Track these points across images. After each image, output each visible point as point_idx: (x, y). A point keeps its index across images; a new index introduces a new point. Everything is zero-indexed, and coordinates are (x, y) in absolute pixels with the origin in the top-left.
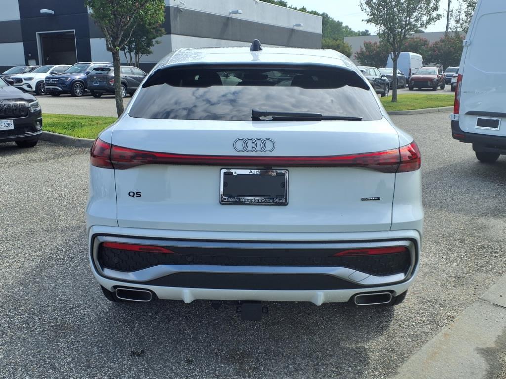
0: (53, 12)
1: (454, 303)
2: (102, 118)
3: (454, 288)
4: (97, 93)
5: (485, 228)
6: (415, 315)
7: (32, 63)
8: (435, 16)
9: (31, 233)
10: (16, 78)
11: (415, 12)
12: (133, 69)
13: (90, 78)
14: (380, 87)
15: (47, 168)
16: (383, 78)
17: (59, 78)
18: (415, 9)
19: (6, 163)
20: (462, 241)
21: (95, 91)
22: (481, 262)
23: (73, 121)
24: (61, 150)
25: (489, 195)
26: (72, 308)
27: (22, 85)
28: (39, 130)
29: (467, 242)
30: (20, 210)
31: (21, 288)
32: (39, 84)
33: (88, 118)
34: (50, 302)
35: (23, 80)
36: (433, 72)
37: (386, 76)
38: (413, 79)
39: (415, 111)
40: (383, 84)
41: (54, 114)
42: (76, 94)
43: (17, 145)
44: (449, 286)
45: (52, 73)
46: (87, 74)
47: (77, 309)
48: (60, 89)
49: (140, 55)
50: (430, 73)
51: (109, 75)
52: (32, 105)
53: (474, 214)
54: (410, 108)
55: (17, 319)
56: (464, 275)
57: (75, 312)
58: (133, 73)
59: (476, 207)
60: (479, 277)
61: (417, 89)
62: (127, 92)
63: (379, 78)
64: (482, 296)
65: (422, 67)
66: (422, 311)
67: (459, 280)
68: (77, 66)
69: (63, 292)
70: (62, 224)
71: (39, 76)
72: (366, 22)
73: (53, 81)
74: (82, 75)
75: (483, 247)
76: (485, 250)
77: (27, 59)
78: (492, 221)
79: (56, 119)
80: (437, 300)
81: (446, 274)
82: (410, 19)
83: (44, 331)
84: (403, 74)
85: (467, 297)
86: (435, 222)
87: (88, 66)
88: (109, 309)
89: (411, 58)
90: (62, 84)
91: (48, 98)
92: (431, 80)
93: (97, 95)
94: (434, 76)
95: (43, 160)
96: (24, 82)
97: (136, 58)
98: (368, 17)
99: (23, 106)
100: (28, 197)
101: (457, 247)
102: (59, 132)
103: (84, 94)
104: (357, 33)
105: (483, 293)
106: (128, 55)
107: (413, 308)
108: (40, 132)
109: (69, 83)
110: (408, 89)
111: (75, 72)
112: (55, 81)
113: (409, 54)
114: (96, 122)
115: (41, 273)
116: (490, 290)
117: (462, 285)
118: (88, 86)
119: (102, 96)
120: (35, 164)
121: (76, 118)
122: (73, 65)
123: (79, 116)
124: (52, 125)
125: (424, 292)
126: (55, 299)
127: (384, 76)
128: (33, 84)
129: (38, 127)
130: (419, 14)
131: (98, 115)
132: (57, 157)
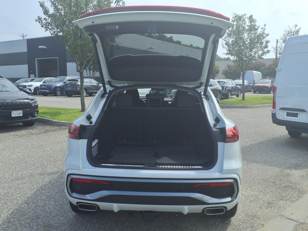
0: (46, 48)
1: (265, 217)
2: (72, 109)
3: (266, 209)
4: (70, 94)
5: (289, 175)
6: (242, 223)
7: (32, 76)
8: (266, 51)
9: (31, 175)
10: (23, 85)
11: (254, 49)
12: (91, 80)
13: (66, 85)
14: (236, 91)
15: (40, 138)
16: (237, 86)
17: (48, 85)
18: (254, 47)
19: (17, 135)
20: (274, 183)
21: (68, 93)
22: (284, 195)
23: (55, 111)
24: (48, 128)
25: (293, 157)
26: (54, 216)
27: (26, 89)
28: (36, 117)
29: (277, 183)
30: (25, 162)
31: (26, 205)
32: (36, 89)
33: (64, 109)
34: (42, 213)
35: (27, 86)
36: (267, 82)
37: (239, 85)
38: (256, 87)
39: (256, 106)
40: (238, 89)
41: (44, 107)
42: (58, 95)
43: (23, 125)
44: (264, 208)
45: (44, 82)
46: (64, 83)
47: (56, 217)
48: (48, 91)
49: (96, 72)
50: (266, 83)
51: (77, 84)
52: (33, 102)
53: (283, 167)
54: (252, 104)
55: (24, 222)
56: (273, 202)
57: (55, 218)
58: (91, 83)
59: (285, 163)
60: (281, 203)
61: (258, 92)
62: (87, 94)
63: (235, 86)
64: (282, 214)
65: (261, 79)
66: (247, 221)
67: (270, 204)
68: (59, 79)
69: (48, 208)
70: (49, 170)
71: (37, 84)
72: (226, 54)
73: (44, 87)
74: (61, 83)
75: (286, 186)
76: (287, 188)
77: (30, 74)
78: (294, 172)
79: (46, 110)
80: (255, 215)
81: (263, 201)
82: (251, 53)
83: (38, 228)
84: (250, 84)
85: (273, 214)
86: (260, 172)
87: (65, 79)
88: (74, 217)
89: (254, 74)
90: (49, 89)
91: (41, 97)
92: (267, 87)
93: (70, 95)
94: (269, 85)
95: (38, 134)
96: (28, 87)
97: (93, 74)
98: (227, 52)
99: (28, 103)
100: (30, 155)
101: (271, 186)
102: (48, 117)
103: (62, 95)
104: (223, 59)
105: (282, 212)
106: (88, 72)
107: (242, 219)
108: (37, 118)
109: (53, 88)
110: (253, 92)
111: (57, 82)
112: (45, 87)
113: (253, 72)
114: (69, 111)
115: (37, 197)
116: (286, 210)
117: (271, 207)
118: (65, 90)
119: (72, 96)
120: (33, 136)
121: (57, 109)
122: (56, 78)
123: (58, 108)
124: (43, 113)
125: (249, 211)
126: (44, 211)
127: (237, 85)
128: (32, 88)
129: (36, 115)
130: (256, 50)
131: (70, 108)
132: (46, 132)
